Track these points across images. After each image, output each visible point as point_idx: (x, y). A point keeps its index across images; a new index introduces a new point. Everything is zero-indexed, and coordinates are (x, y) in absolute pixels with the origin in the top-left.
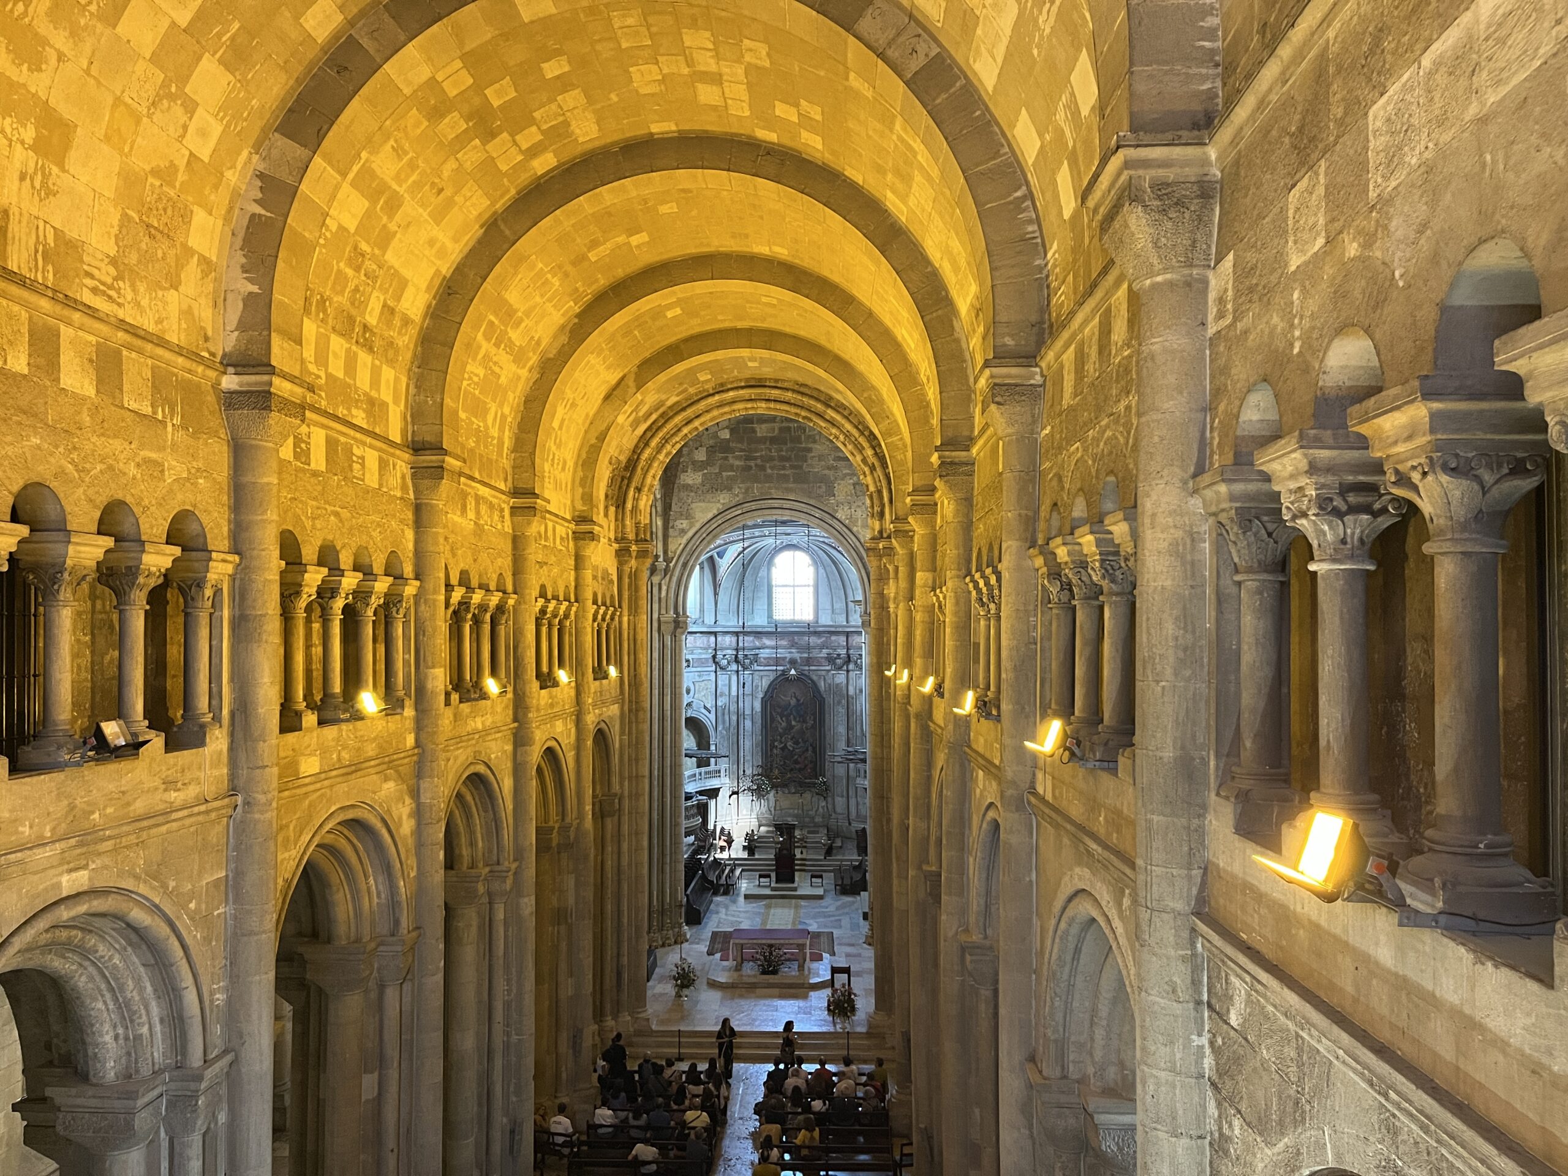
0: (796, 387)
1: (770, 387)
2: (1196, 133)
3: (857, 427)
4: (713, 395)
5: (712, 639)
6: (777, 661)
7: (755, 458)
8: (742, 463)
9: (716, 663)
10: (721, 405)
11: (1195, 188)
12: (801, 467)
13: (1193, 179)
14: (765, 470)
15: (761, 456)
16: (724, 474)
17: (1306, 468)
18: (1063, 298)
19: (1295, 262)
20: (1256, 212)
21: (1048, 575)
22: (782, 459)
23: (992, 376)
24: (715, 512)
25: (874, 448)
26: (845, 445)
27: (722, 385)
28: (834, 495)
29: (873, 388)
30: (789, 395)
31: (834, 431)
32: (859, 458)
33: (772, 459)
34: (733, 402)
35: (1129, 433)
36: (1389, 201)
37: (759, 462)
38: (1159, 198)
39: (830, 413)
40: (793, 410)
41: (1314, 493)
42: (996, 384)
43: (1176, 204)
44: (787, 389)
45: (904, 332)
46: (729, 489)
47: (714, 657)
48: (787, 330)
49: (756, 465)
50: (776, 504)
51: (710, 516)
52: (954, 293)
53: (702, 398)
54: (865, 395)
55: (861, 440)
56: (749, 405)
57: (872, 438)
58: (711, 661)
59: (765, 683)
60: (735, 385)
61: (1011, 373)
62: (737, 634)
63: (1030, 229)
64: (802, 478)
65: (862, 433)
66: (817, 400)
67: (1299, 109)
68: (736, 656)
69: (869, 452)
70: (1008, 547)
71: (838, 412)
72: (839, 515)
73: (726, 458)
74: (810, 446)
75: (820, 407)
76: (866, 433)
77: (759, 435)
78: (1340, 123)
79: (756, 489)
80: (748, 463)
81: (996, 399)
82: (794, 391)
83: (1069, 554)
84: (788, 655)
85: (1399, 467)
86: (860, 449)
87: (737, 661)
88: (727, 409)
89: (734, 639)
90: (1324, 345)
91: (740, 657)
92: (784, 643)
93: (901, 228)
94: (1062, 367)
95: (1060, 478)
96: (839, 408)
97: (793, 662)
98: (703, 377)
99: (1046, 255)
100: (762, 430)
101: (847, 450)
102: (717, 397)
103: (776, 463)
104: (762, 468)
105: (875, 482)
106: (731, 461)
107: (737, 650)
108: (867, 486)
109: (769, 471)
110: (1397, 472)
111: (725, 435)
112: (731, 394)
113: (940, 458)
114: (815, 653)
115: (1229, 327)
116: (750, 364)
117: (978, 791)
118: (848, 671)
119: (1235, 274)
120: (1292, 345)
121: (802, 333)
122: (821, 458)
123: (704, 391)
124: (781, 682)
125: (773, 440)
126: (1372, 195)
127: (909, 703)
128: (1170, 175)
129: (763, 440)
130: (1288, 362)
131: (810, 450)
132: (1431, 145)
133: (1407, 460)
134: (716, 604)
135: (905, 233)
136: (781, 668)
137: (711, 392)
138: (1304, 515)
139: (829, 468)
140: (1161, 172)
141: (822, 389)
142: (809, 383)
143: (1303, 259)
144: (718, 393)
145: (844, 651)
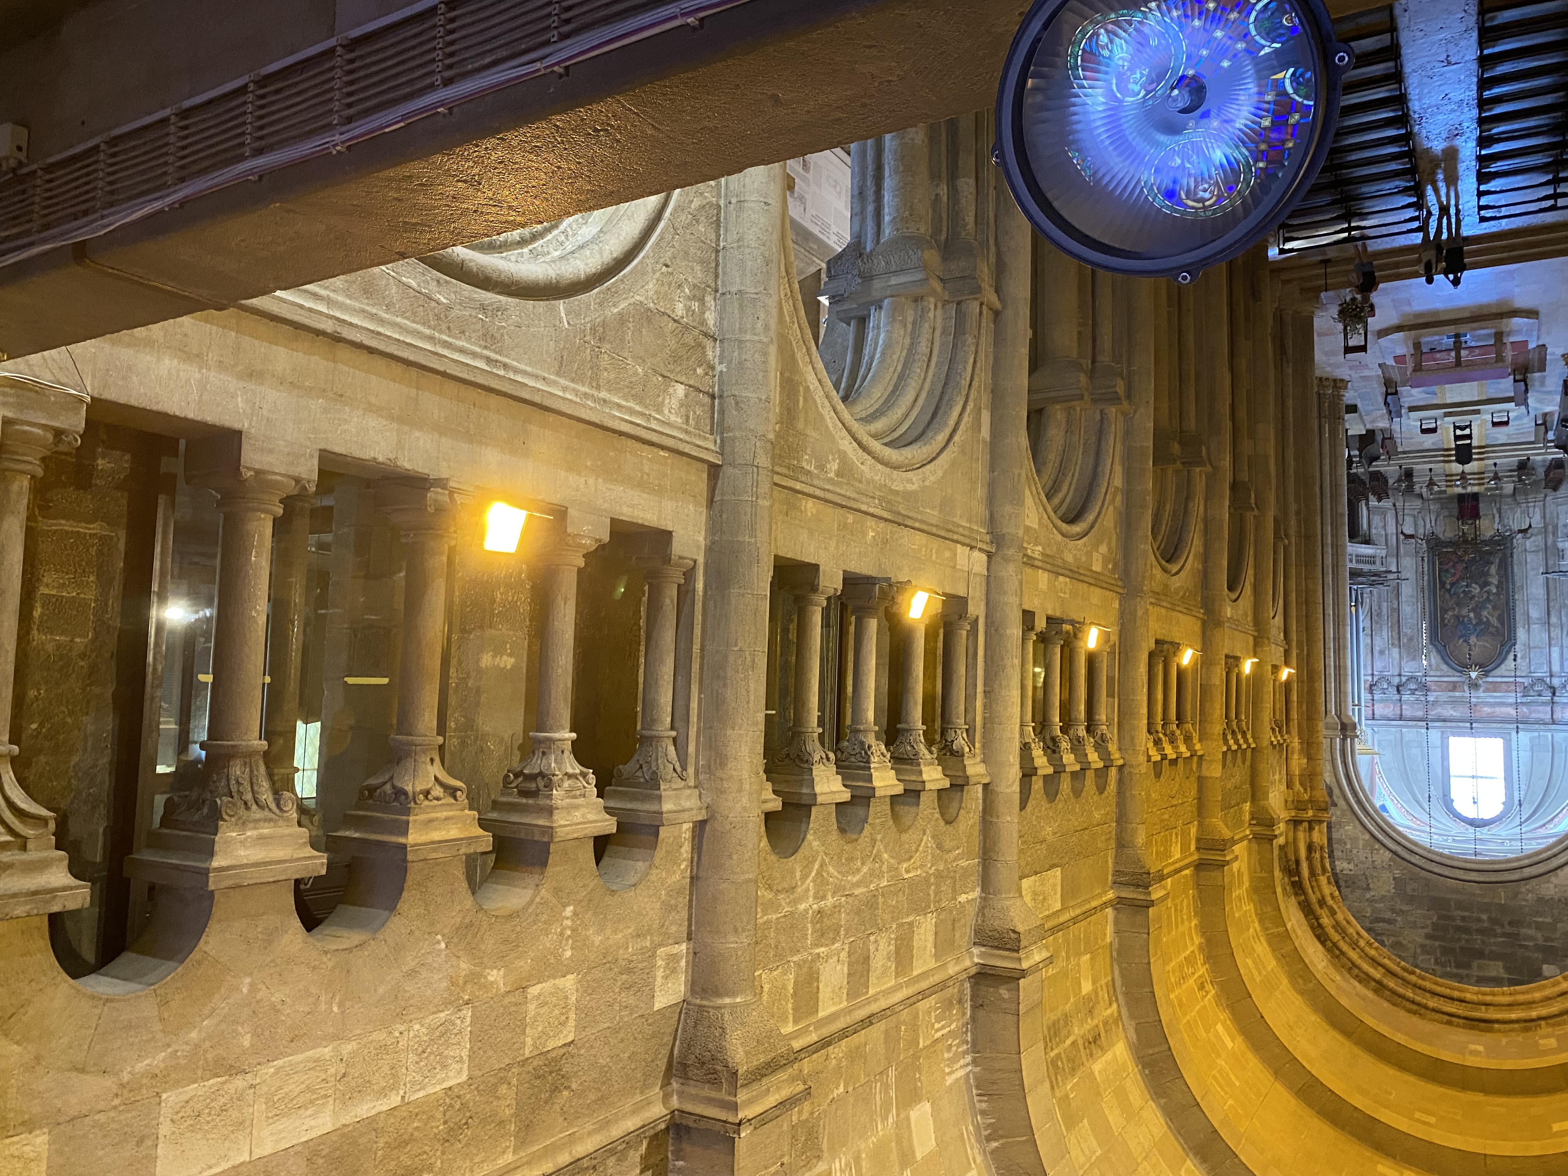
0: (1423, 1011)
1: (1459, 1017)
2: (684, 1122)
3: (1343, 953)
4: (1540, 1018)
7: (1504, 935)
8: (1523, 931)
10: (1530, 1004)
11: (690, 1074)
12: (1440, 917)
13: (691, 1082)
14: (1490, 918)
15: (1496, 936)
16: (1548, 920)
17: (555, 812)
18: (937, 1026)
19: (569, 982)
20: (621, 1035)
21: (963, 755)
22: (1467, 931)
23: (1019, 960)
25: (1320, 926)
26: (1358, 933)
27: (1527, 1030)
28: (1394, 879)
29: (1301, 993)
30: (1432, 1003)
31: (1373, 952)
32: (1340, 916)
33: (1481, 931)
34: (1511, 1005)
35: (818, 873)
36: (446, 1004)
37: (1499, 930)
38: (716, 1072)
39: (1377, 974)
40: (1428, 985)
41: (554, 792)
42: (1017, 951)
43: (704, 1063)
44: (1434, 1010)
45: (1230, 1045)
48: (1412, 1079)
49: (1503, 926)
50: (1474, 876)
52: (1132, 1069)
53: (1556, 1016)
54: (1311, 985)
55: (1336, 937)
56: (1488, 999)
57: (1322, 937)
59: (1511, 662)
60: (1507, 1026)
61: (1002, 961)
63: (984, 1105)
64: (1439, 904)
65: (1335, 944)
66: (1394, 992)
67: (557, 1108)
68: (1554, 694)
69: (1326, 921)
70: (1011, 785)
71: (1364, 973)
72: (1388, 854)
73: (1547, 939)
74: (1428, 942)
75: (1391, 983)
76: (1329, 944)
77: (1501, 964)
78: (504, 1080)
79: (1503, 896)
80: (1514, 930)
81: (1016, 936)
82: (1426, 1007)
83: (921, 772)
84: (1483, 695)
85: (452, 801)
86: (1337, 926)
87: (1553, 689)
88: (1521, 998)
89: (1557, 714)
90: (533, 907)
91: (1548, 694)
92: (1487, 710)
93: (1196, 1155)
94: (937, 956)
95: (940, 846)
96: (1365, 979)
97: (1474, 686)
98: (1552, 1042)
99: (968, 1074)
101: (1355, 928)
102: (1534, 1014)
103: (1474, 926)
104: (1493, 921)
105: (1319, 886)
107: (1553, 702)
108: (1329, 883)
110: (455, 798)
111: (1547, 969)
112: (1514, 1016)
113: (1149, 893)
114: (1444, 696)
115: (661, 945)
116: (1481, 1048)
117: (1103, 549)
118: (1400, 675)
119: (652, 990)
120: (575, 914)
121: (1391, 1072)
122: (1414, 925)
123: (1553, 1025)
124: (1487, 666)
125: (1480, 954)
126: (467, 1013)
127: (1255, 638)
128: (707, 1091)
129: (1494, 956)
130: (581, 901)
131: (1428, 936)
132: (397, 1034)
133: (442, 805)
135: (1191, 1149)
136: (1490, 679)
137: (1543, 1023)
138: (570, 776)
139: (1403, 912)
140: (713, 1094)
141: (1386, 1004)
142: (1402, 1013)
143: (557, 981)
144: (1532, 1020)
145: (1404, 698)
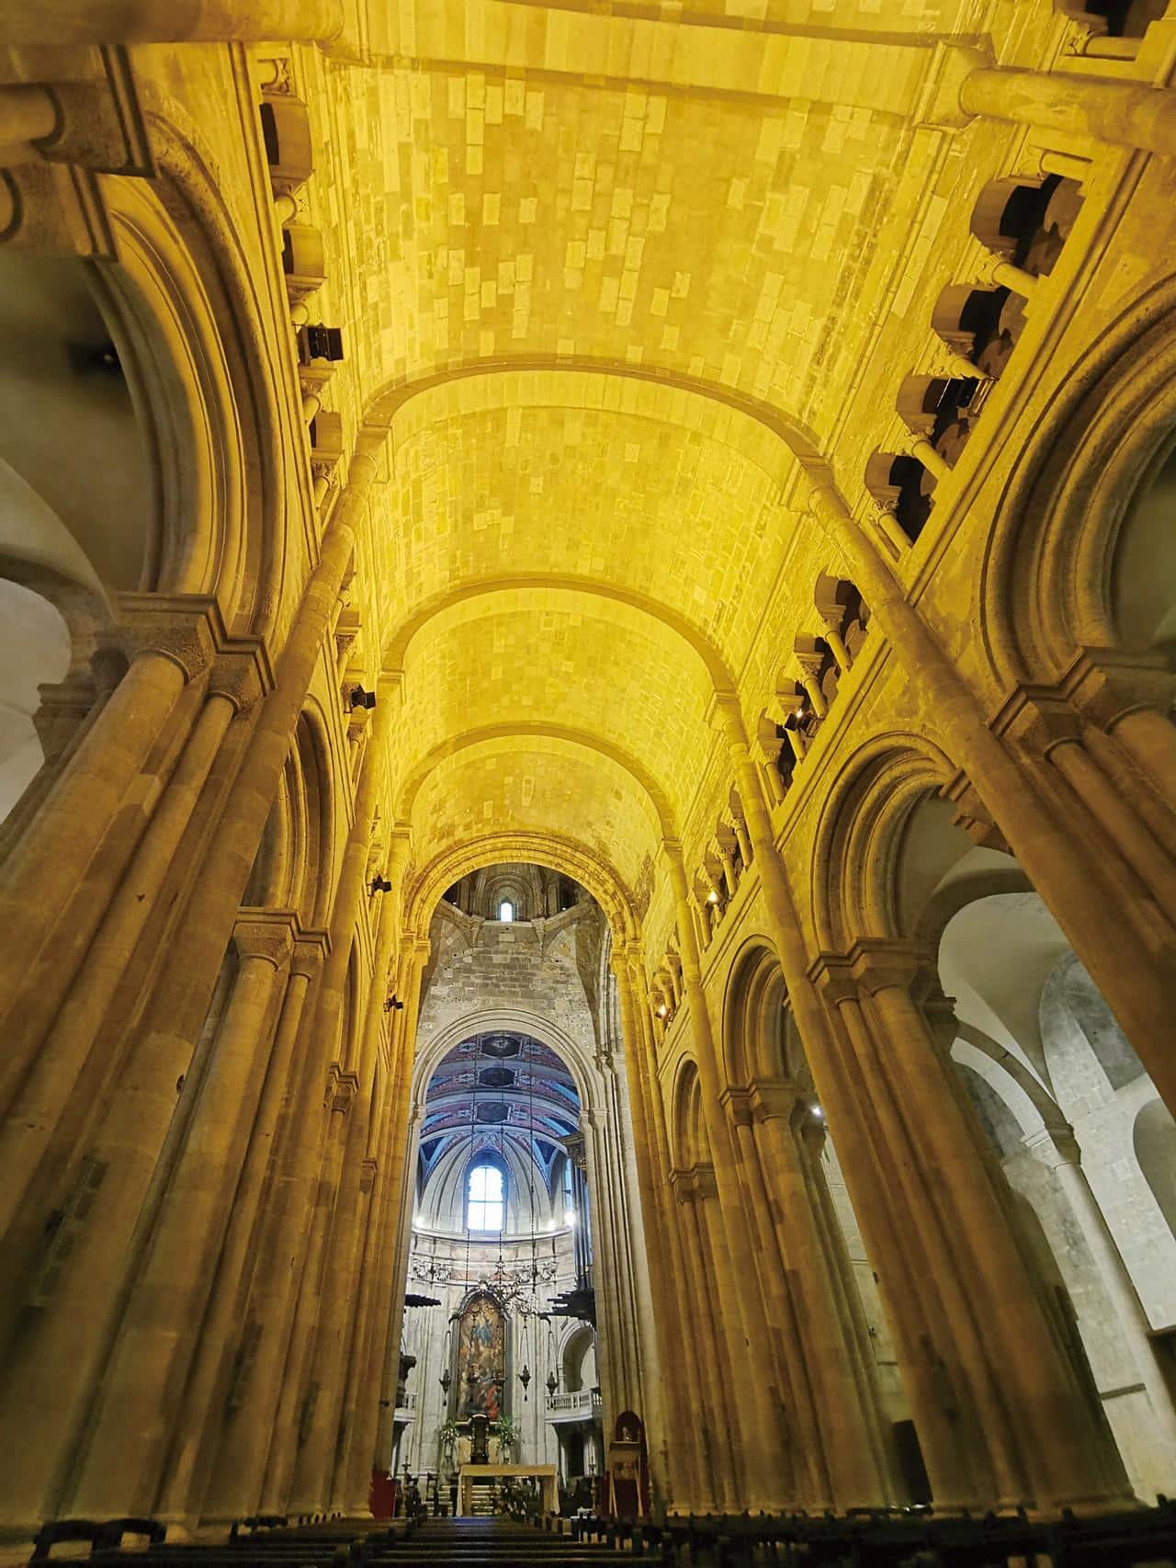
0: (552, 837)
1: (532, 836)
3: (599, 864)
4: (489, 838)
6: (470, 1276)
7: (491, 978)
8: (481, 982)
10: (494, 849)
12: (526, 987)
14: (499, 987)
15: (496, 977)
16: (466, 989)
24: (457, 1017)
25: (614, 880)
26: (589, 883)
28: (555, 1009)
30: (546, 844)
32: (601, 892)
33: (504, 980)
34: (503, 848)
37: (494, 981)
40: (548, 858)
44: (547, 840)
46: (470, 1000)
49: (492, 983)
51: (453, 1019)
56: (514, 853)
57: (613, 870)
59: (457, 1300)
62: (434, 1239)
64: (529, 995)
65: (604, 868)
66: (567, 845)
69: (610, 884)
72: (559, 1024)
73: (468, 977)
75: (569, 852)
77: (495, 961)
79: (491, 1001)
80: (486, 982)
82: (551, 840)
84: (479, 1269)
87: (433, 1270)
89: (432, 1246)
97: (483, 1277)
100: (497, 959)
103: (508, 982)
105: (616, 907)
111: (468, 961)
112: (503, 840)
118: (535, 1285)
124: (471, 1298)
125: (506, 966)
129: (495, 966)
136: (473, 1283)
139: (550, 989)
144: (493, 838)
145: (531, 1263)
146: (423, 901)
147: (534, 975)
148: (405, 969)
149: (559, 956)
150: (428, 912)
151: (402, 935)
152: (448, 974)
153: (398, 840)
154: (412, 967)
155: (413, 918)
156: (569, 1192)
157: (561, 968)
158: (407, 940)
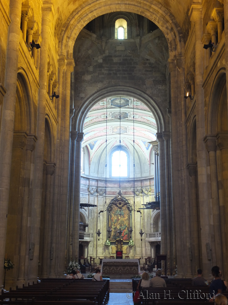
3: (164, 12)
5: (88, 182)
6: (113, 193)
7: (113, 70)
8: (108, 72)
9: (89, 191)
10: (105, 5)
12: (131, 74)
15: (115, 70)
16: (100, 76)
22: (124, 70)
24: (96, 90)
28: (145, 85)
31: (154, 16)
32: (166, 26)
34: (111, 4)
40: (136, 9)
46: (102, 82)
47: (88, 189)
49: (113, 73)
50: (121, 88)
51: (94, 92)
55: (166, 17)
56: (117, 7)
57: (171, 16)
58: (87, 191)
59: (108, 201)
62: (97, 180)
65: (167, 14)
68: (97, 190)
69: (170, 22)
71: (156, 6)
72: (147, 92)
73: (101, 70)
75: (148, 5)
77: (114, 61)
79: (113, 82)
80: (110, 72)
84: (117, 191)
86: (166, 21)
87: (97, 192)
88: (108, 7)
89: (96, 183)
91: (99, 190)
92: (116, 186)
96: (157, 4)
97: (119, 193)
100: (115, 60)
103: (121, 72)
104: (116, 74)
105: (173, 37)
106: (103, 71)
107: (97, 187)
109: (118, 75)
114: (128, 190)
118: (141, 196)
122: (139, 70)
125: (120, 64)
129: (116, 64)
134: (89, 168)
136: (115, 196)
139: (143, 74)
145: (140, 188)
146: (69, 38)
147: (135, 67)
148: (61, 75)
149: (148, 57)
150: (71, 44)
151: (58, 57)
152: (91, 69)
153: (45, 12)
154: (65, 74)
155: (63, 48)
156: (153, 164)
157: (150, 64)
158: (61, 60)
